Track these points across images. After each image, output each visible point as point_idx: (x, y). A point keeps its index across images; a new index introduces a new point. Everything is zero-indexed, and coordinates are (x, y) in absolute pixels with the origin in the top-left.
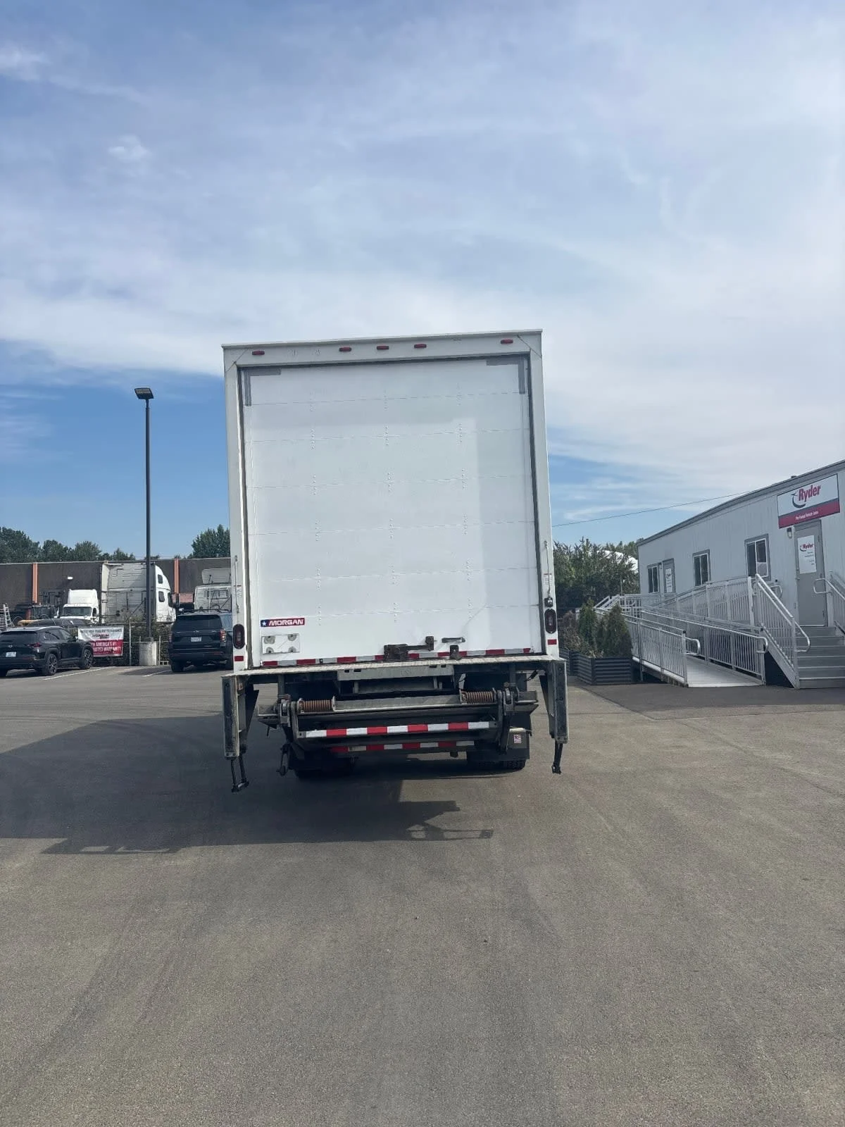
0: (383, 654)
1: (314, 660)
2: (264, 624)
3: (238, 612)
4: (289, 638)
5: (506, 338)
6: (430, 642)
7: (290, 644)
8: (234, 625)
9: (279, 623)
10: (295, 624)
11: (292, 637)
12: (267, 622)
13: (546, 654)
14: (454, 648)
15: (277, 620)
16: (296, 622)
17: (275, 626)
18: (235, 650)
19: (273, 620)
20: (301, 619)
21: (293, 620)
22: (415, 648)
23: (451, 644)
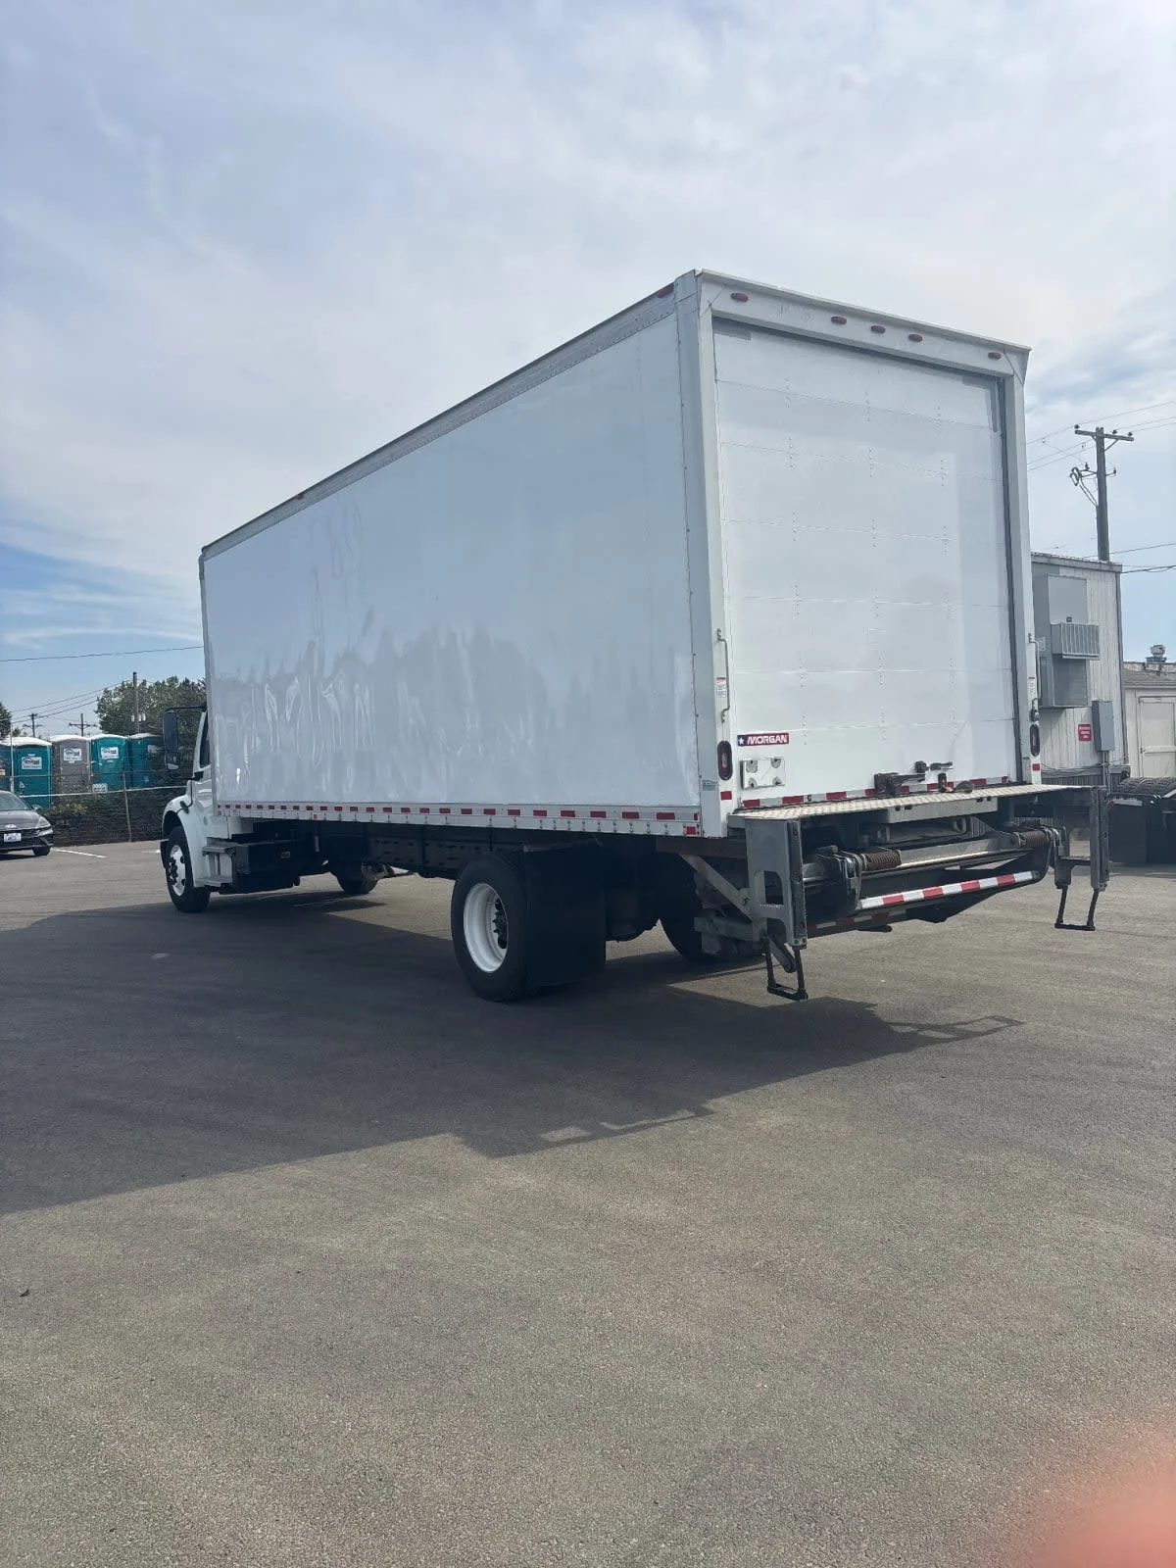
0: (873, 787)
1: (802, 797)
2: (741, 741)
3: (723, 721)
4: (772, 763)
5: (996, 350)
6: (920, 768)
7: (774, 773)
8: (719, 742)
9: (760, 740)
10: (778, 743)
11: (776, 761)
12: (745, 737)
14: (942, 777)
15: (757, 735)
16: (782, 739)
17: (754, 744)
18: (721, 781)
19: (752, 736)
20: (784, 734)
21: (776, 735)
22: (906, 778)
23: (939, 772)
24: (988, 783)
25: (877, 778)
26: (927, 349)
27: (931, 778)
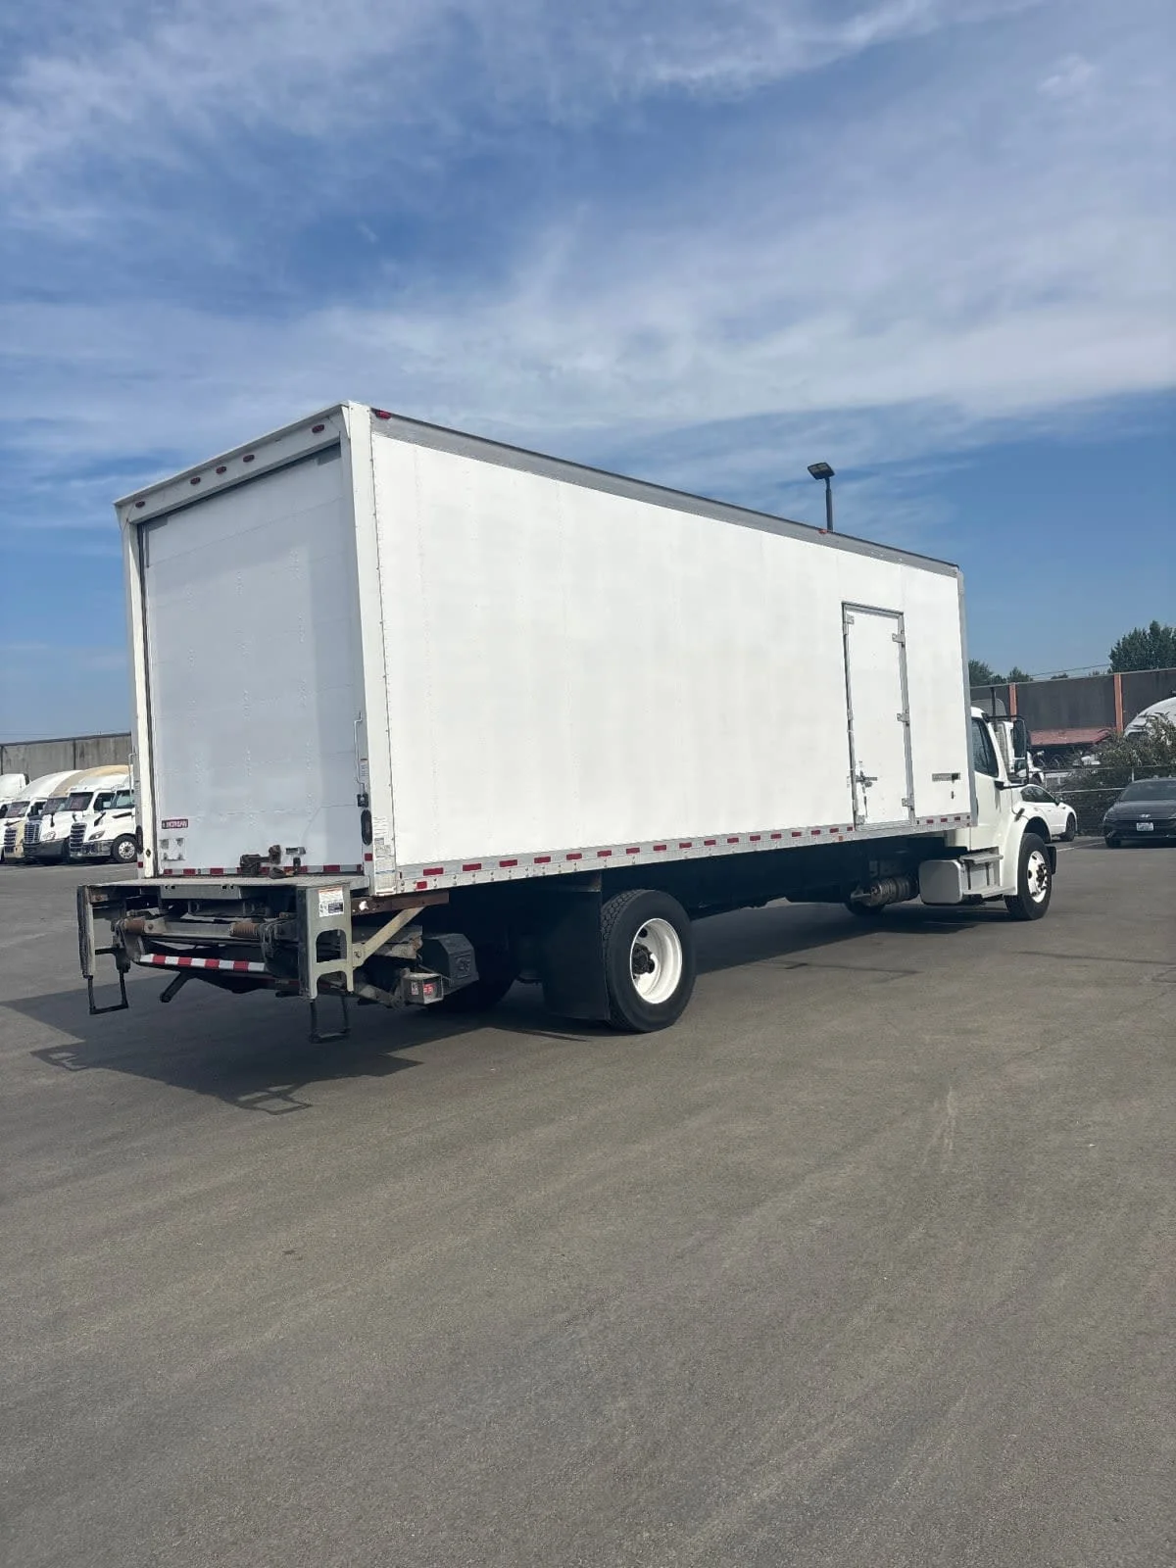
0: (241, 866)
1: (194, 870)
2: (164, 825)
4: (178, 842)
6: (275, 854)
7: (178, 850)
9: (172, 824)
10: (182, 826)
11: (180, 841)
12: (165, 822)
13: (363, 875)
14: (297, 861)
15: (170, 821)
16: (182, 823)
17: (169, 827)
19: (168, 822)
20: (185, 820)
21: (180, 821)
22: (265, 859)
23: (295, 856)
24: (341, 870)
25: (245, 858)
26: (264, 460)
27: (287, 861)
